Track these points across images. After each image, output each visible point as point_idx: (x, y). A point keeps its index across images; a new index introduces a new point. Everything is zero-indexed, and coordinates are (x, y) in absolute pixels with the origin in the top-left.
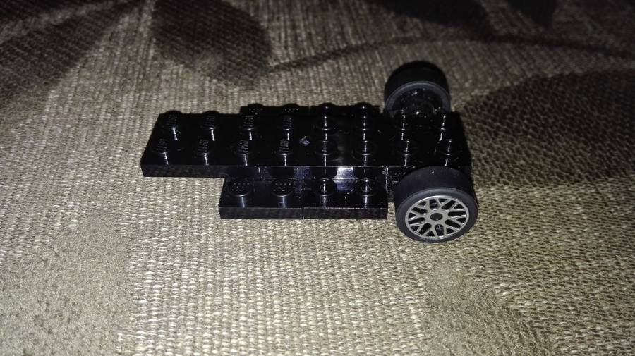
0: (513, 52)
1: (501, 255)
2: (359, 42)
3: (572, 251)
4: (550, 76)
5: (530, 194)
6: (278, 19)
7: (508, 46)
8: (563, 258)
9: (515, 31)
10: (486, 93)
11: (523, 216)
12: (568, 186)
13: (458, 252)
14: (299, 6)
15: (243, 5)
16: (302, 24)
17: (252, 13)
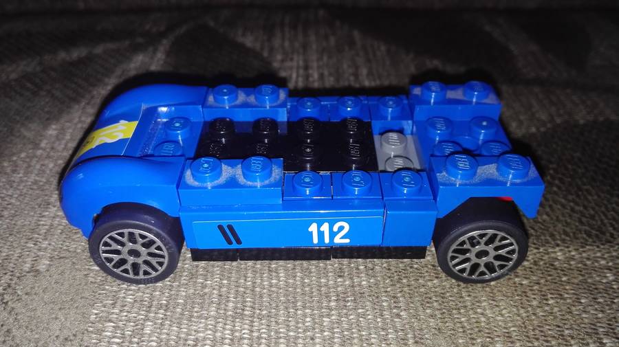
0: (541, 96)
1: (513, 326)
3: (599, 325)
4: (582, 122)
5: (553, 255)
6: (292, 59)
7: (536, 89)
8: (588, 334)
9: (545, 74)
11: (542, 281)
12: (598, 247)
13: (463, 319)
14: (314, 46)
15: (258, 46)
16: (315, 65)
17: (265, 54)
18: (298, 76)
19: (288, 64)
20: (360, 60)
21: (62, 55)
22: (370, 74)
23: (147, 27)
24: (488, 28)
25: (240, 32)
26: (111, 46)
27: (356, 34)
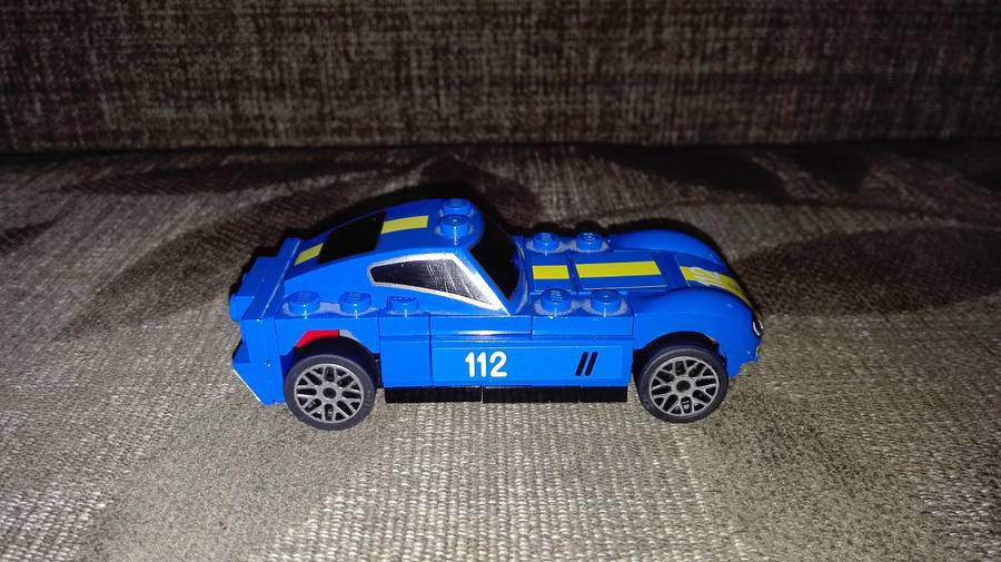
0: (810, 213)
2: (637, 204)
3: (852, 362)
4: (850, 232)
5: (812, 321)
6: (550, 186)
7: (805, 208)
9: (815, 196)
10: (774, 245)
12: (856, 316)
14: (571, 175)
15: (512, 176)
16: (575, 190)
17: (521, 182)
18: (558, 199)
19: (546, 189)
20: (622, 187)
21: (308, 182)
22: (633, 195)
23: (390, 160)
24: (755, 160)
25: (490, 164)
26: (356, 175)
27: (615, 167)
